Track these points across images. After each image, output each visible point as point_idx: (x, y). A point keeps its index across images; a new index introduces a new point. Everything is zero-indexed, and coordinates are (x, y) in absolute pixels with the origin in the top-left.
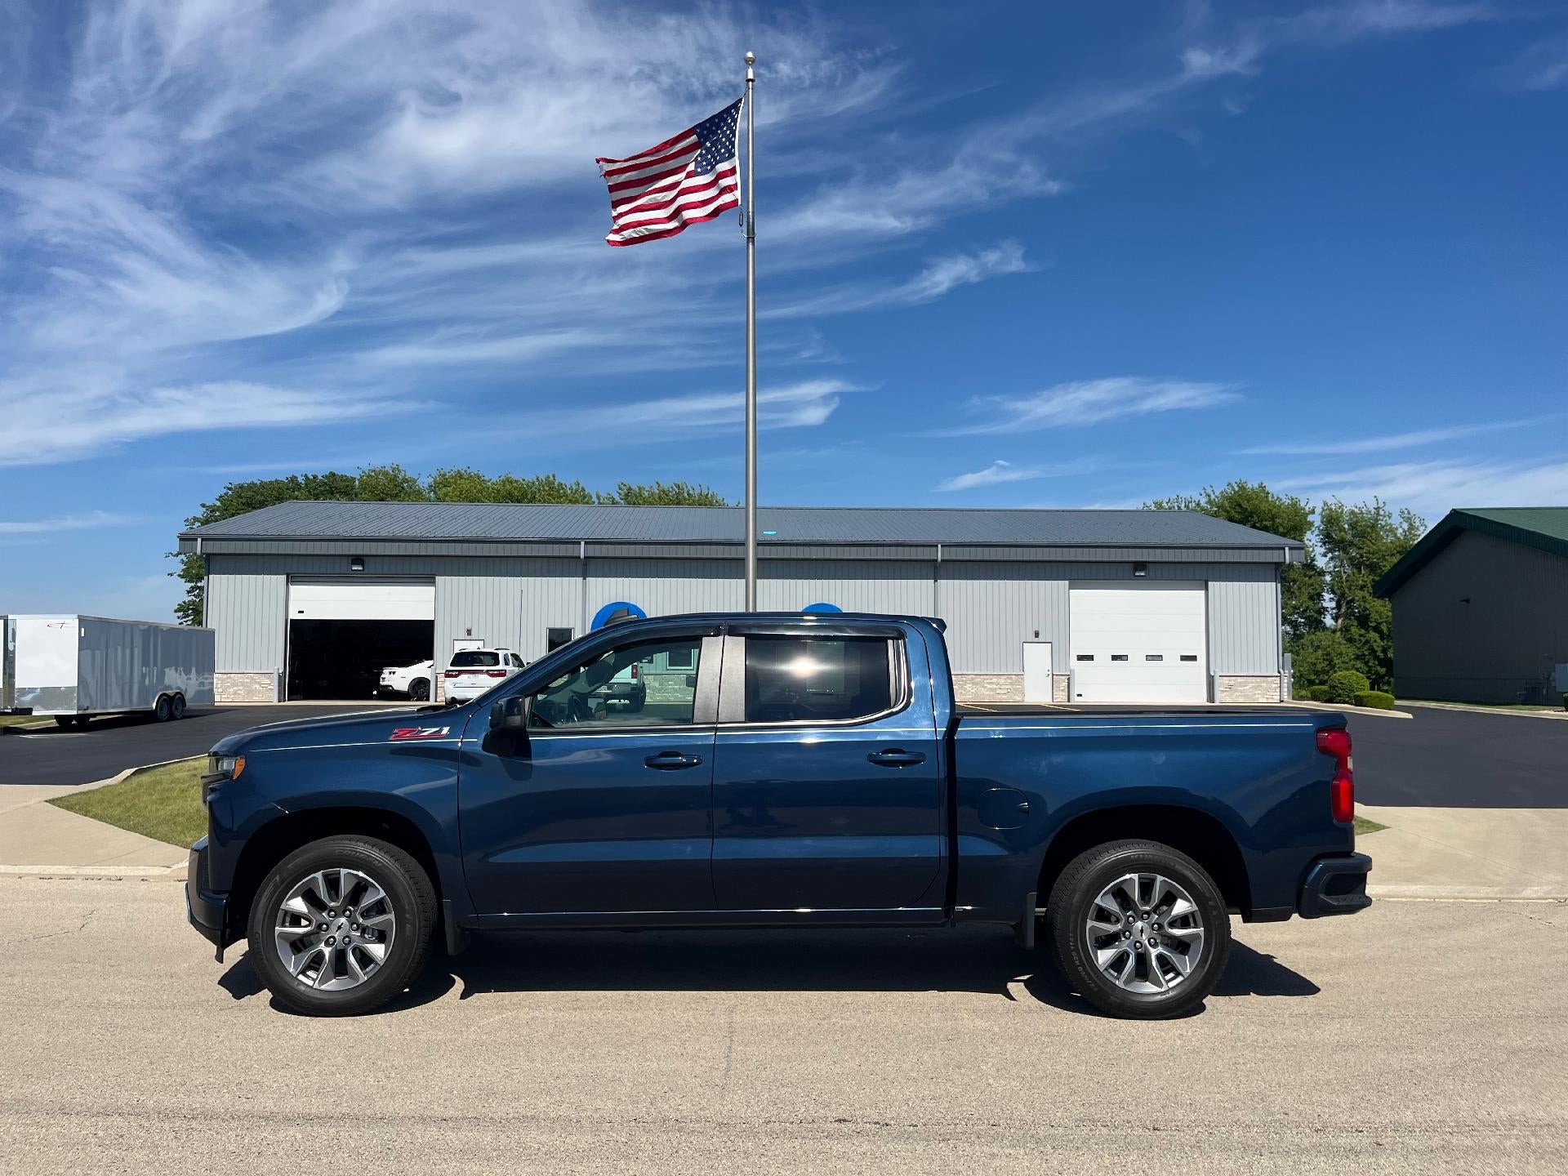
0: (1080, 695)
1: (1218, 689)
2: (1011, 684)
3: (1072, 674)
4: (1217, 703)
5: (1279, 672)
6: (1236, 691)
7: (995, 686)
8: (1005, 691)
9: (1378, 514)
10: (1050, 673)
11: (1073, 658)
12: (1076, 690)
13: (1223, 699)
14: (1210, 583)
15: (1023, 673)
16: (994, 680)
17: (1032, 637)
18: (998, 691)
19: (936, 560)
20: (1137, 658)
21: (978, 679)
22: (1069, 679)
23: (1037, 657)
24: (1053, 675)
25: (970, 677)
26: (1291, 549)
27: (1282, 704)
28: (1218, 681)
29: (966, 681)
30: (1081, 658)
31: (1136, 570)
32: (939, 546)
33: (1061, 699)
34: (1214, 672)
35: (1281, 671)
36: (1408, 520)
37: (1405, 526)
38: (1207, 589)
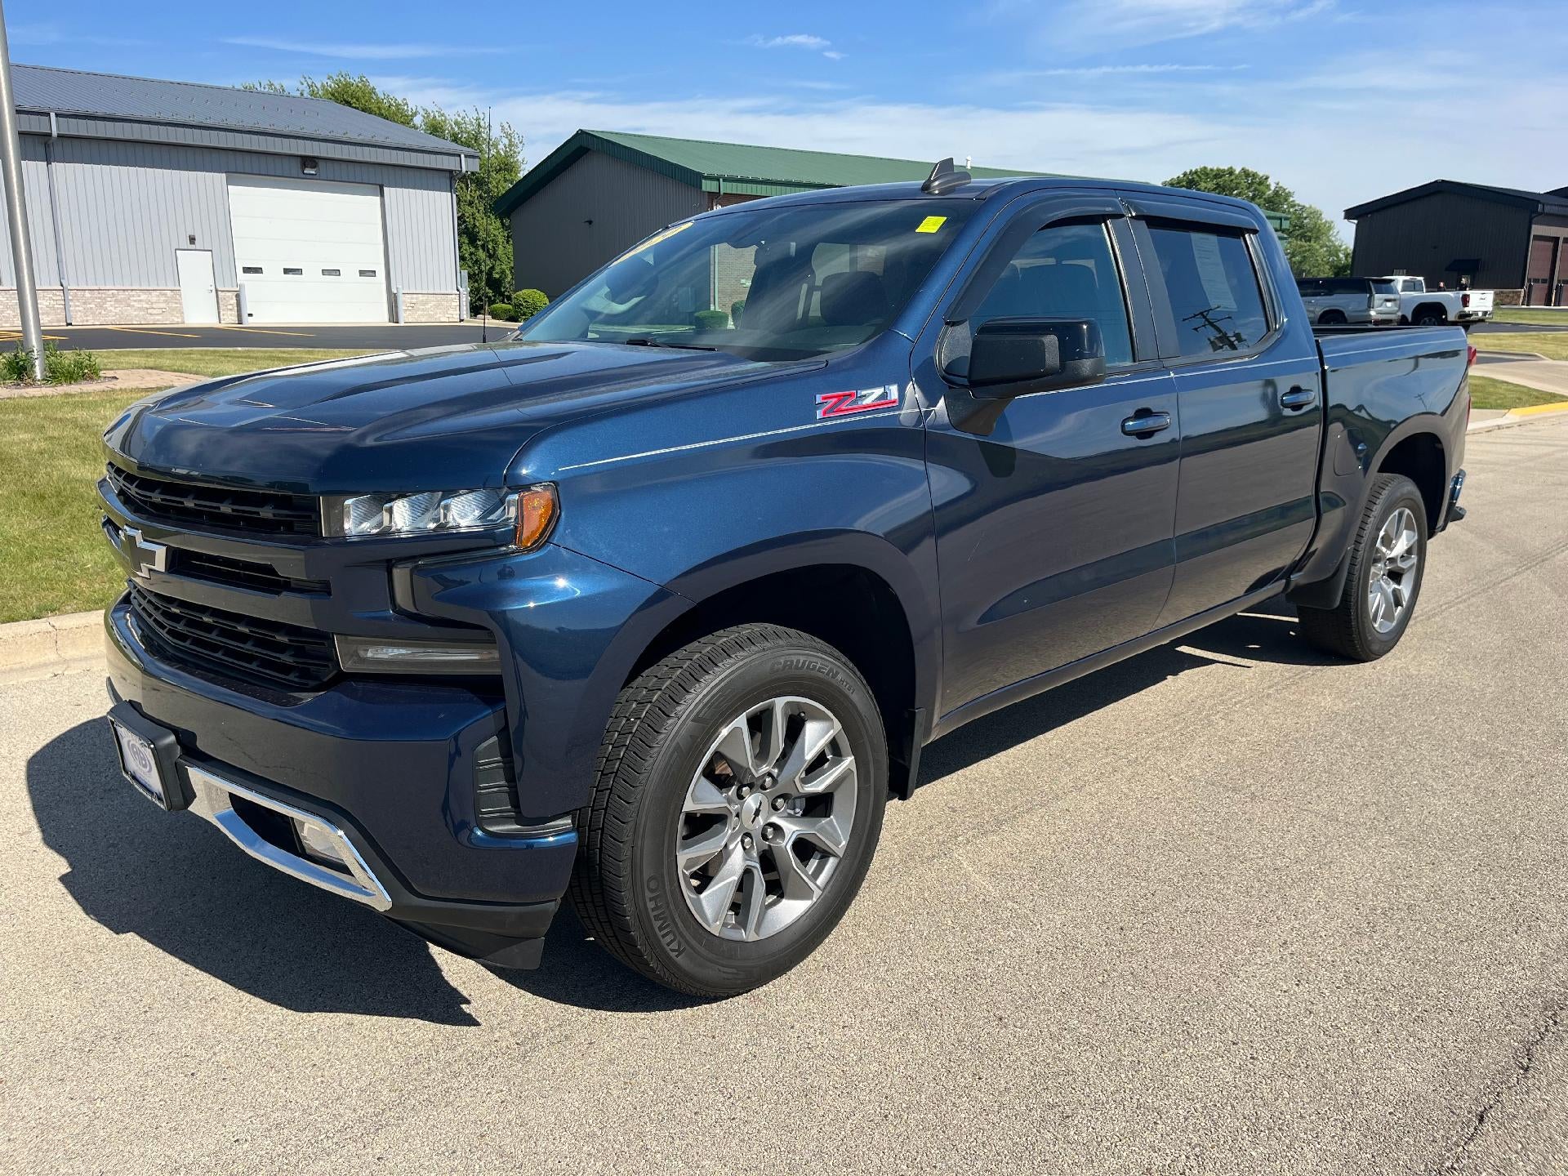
0: (250, 315)
1: (402, 307)
2: (165, 301)
3: (242, 290)
4: (402, 324)
5: (458, 290)
6: (419, 309)
7: (145, 306)
8: (160, 311)
9: (479, 125)
10: (213, 288)
11: (240, 271)
12: (248, 308)
13: (406, 318)
14: (385, 188)
15: (179, 288)
16: (143, 297)
17: (186, 244)
18: (150, 311)
19: (50, 135)
20: (312, 272)
21: (122, 295)
22: (238, 296)
23: (195, 267)
24: (217, 291)
25: (110, 292)
26: (466, 156)
27: (462, 324)
28: (401, 299)
29: (105, 298)
30: (247, 270)
31: (304, 166)
32: (53, 115)
33: (229, 320)
34: (397, 288)
35: (459, 287)
36: (508, 135)
37: (506, 142)
38: (382, 195)
